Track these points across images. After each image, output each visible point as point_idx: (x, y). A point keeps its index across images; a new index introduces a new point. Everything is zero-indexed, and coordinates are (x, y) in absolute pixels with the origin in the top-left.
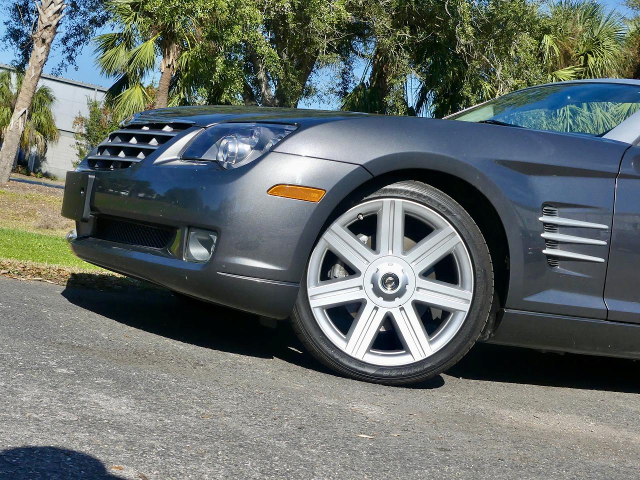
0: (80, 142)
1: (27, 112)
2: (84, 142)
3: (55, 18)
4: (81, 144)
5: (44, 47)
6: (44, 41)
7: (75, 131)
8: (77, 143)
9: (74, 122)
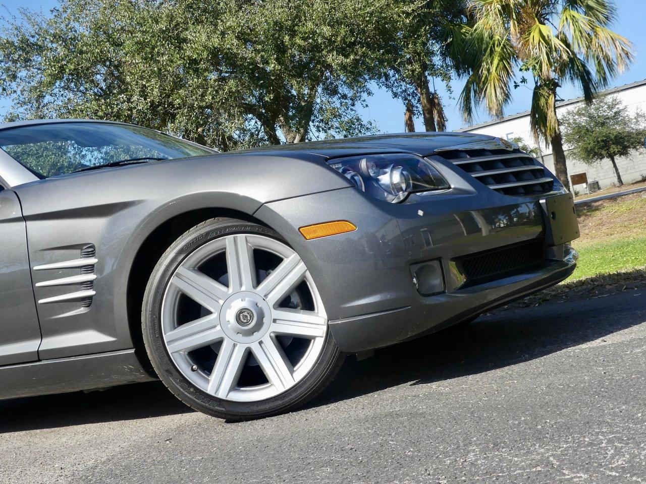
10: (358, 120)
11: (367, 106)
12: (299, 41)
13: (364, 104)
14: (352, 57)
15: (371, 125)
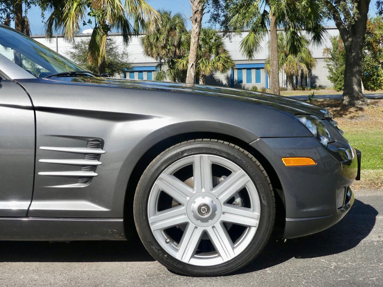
0: (329, 64)
1: (194, 64)
2: (332, 63)
3: (200, 5)
4: (330, 65)
5: (197, 24)
6: (196, 20)
7: (325, 57)
8: (328, 65)
9: (323, 52)
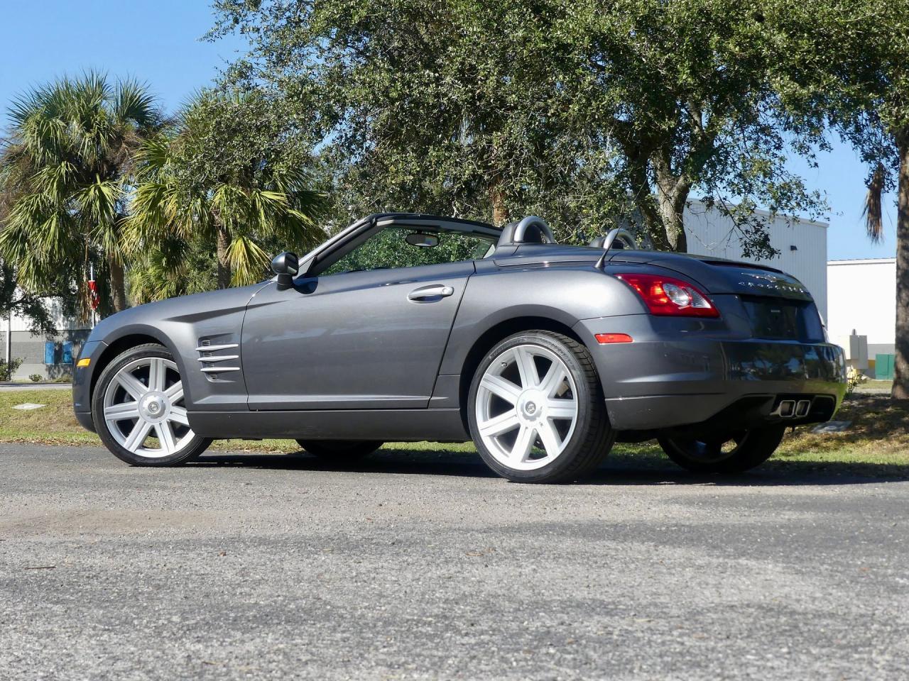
10: (799, 185)
11: (816, 165)
12: (731, 46)
13: (813, 161)
14: (812, 88)
15: (818, 197)
